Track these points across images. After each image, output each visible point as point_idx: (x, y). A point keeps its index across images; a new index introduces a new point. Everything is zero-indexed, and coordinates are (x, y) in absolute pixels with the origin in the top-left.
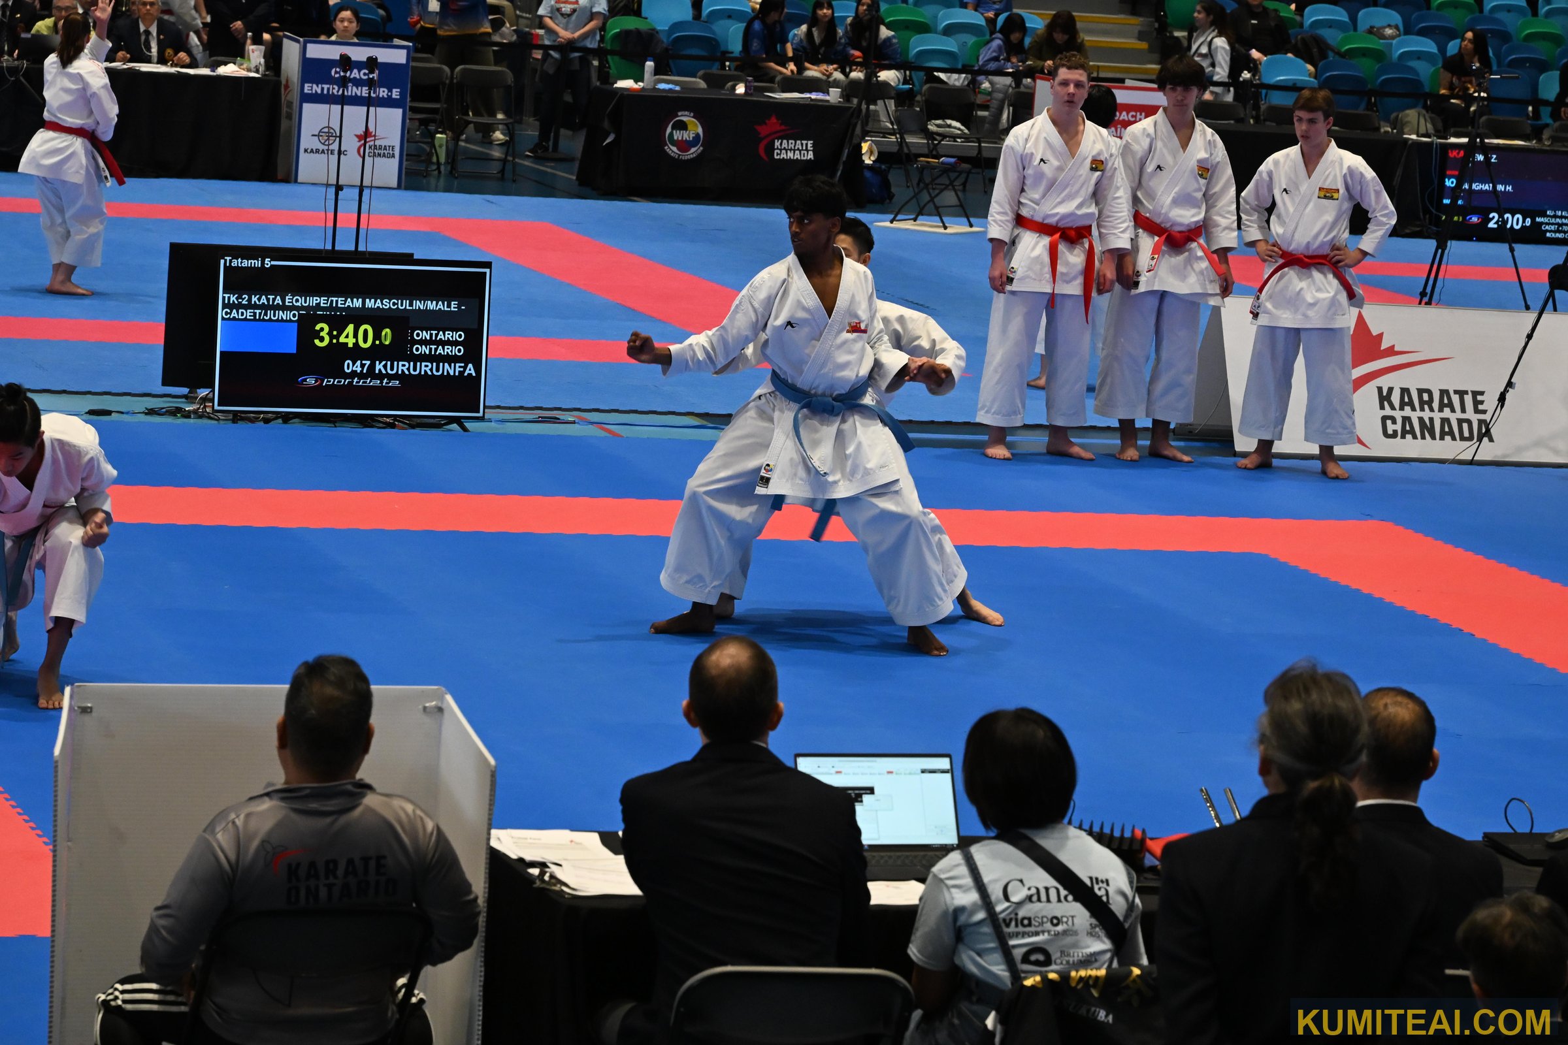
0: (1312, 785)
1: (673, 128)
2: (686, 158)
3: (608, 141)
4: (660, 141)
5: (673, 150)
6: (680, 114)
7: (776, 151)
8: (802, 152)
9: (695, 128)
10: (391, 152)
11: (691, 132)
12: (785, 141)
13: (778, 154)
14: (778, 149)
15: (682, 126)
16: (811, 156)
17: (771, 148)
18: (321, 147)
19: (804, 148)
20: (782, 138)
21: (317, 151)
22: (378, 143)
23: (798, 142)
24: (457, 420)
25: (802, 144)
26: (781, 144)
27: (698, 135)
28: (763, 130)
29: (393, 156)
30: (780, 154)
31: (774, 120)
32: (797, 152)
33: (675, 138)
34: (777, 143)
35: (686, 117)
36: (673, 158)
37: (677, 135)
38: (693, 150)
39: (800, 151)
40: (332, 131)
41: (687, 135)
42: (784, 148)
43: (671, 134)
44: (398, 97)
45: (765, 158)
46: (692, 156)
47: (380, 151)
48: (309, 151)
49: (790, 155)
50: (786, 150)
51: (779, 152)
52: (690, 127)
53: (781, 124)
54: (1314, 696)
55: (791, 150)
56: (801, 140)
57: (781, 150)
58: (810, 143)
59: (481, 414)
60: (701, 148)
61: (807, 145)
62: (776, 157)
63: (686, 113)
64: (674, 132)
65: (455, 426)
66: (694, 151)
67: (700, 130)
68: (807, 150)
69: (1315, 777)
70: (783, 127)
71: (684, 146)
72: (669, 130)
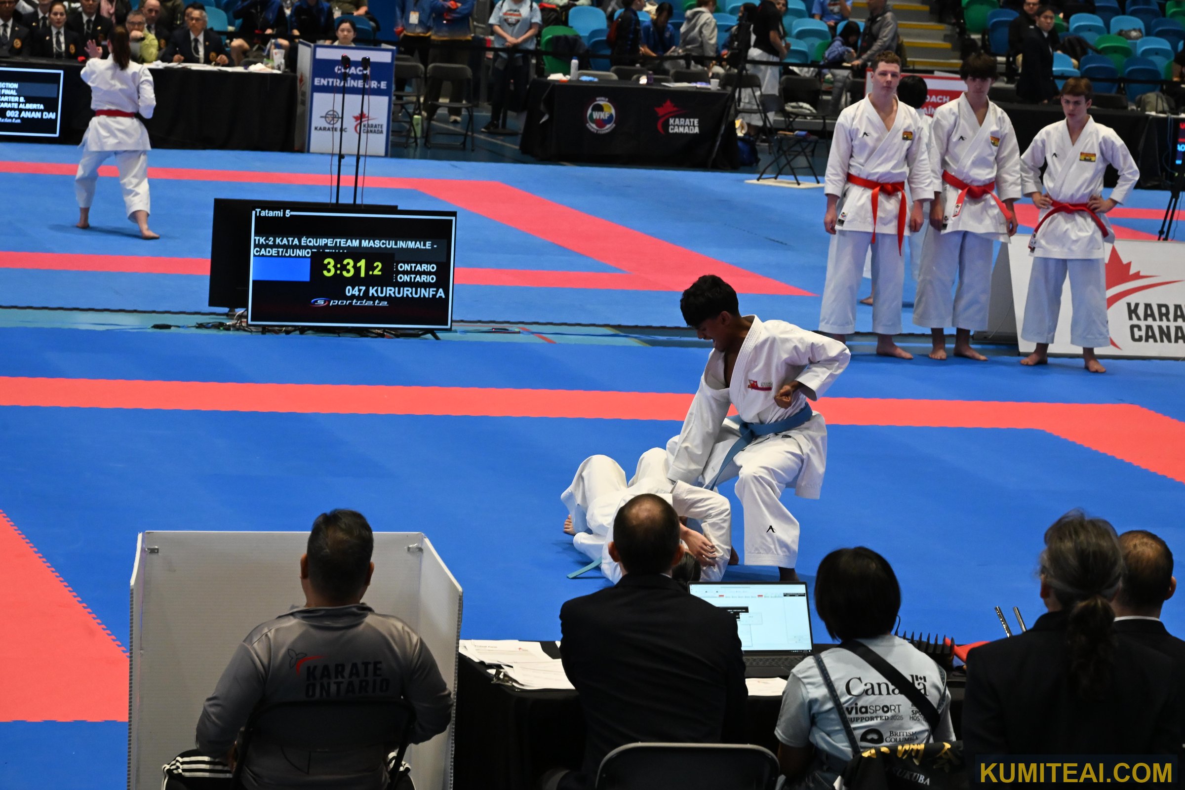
0: (1081, 604)
1: (593, 110)
2: (603, 132)
3: (543, 120)
4: (583, 120)
5: (593, 127)
6: (598, 99)
7: (671, 127)
8: (691, 127)
9: (609, 110)
10: (380, 129)
11: (607, 113)
12: (677, 120)
13: (672, 129)
14: (672, 125)
15: (599, 108)
16: (697, 130)
17: (666, 125)
18: (327, 126)
19: (692, 124)
20: (675, 117)
21: (325, 129)
22: (370, 122)
23: (687, 120)
24: (432, 332)
25: (690, 122)
26: (674, 121)
27: (611, 115)
28: (660, 111)
29: (382, 132)
30: (674, 129)
31: (668, 103)
32: (687, 128)
33: (594, 117)
34: (671, 121)
35: (602, 101)
36: (593, 133)
37: (596, 115)
38: (608, 126)
39: (689, 127)
40: (335, 113)
41: (603, 115)
42: (677, 125)
43: (591, 115)
44: (385, 88)
45: (662, 132)
46: (607, 131)
47: (372, 129)
48: (318, 128)
49: (681, 130)
50: (678, 126)
51: (673, 127)
52: (605, 109)
53: (674, 107)
54: (1082, 537)
55: (682, 126)
56: (690, 118)
57: (674, 126)
58: (696, 121)
59: (449, 327)
60: (614, 125)
61: (694, 122)
62: (671, 131)
63: (603, 98)
64: (594, 113)
65: (429, 336)
66: (608, 128)
67: (613, 111)
68: (694, 126)
69: (1084, 598)
70: (675, 109)
71: (601, 123)
72: (589, 111)
